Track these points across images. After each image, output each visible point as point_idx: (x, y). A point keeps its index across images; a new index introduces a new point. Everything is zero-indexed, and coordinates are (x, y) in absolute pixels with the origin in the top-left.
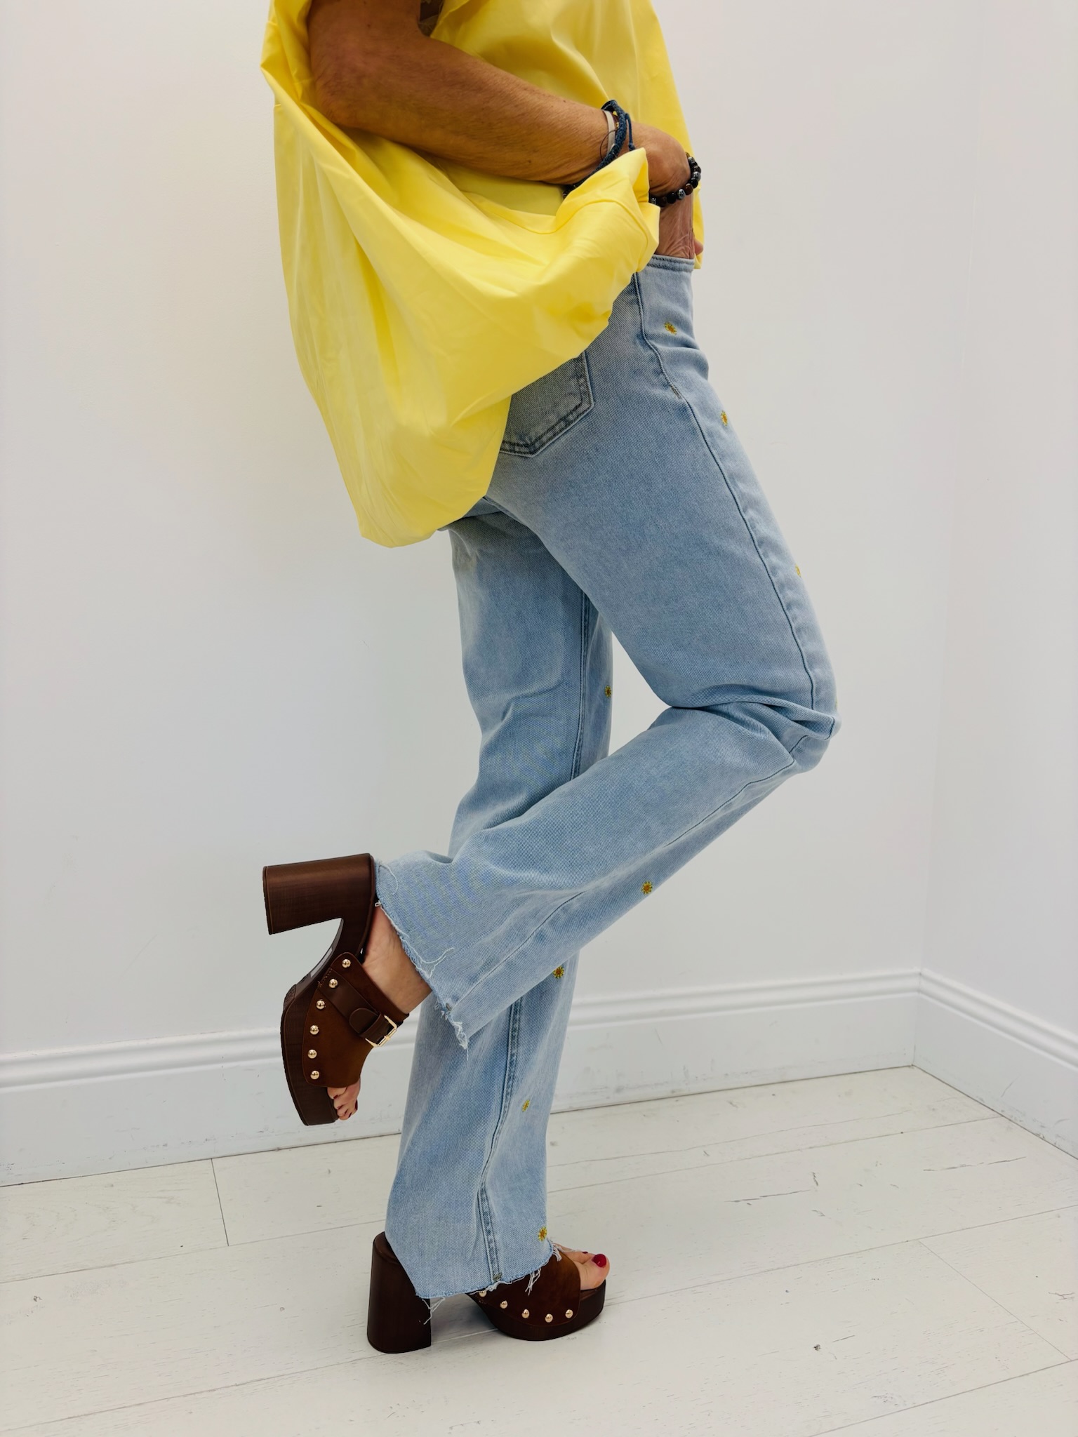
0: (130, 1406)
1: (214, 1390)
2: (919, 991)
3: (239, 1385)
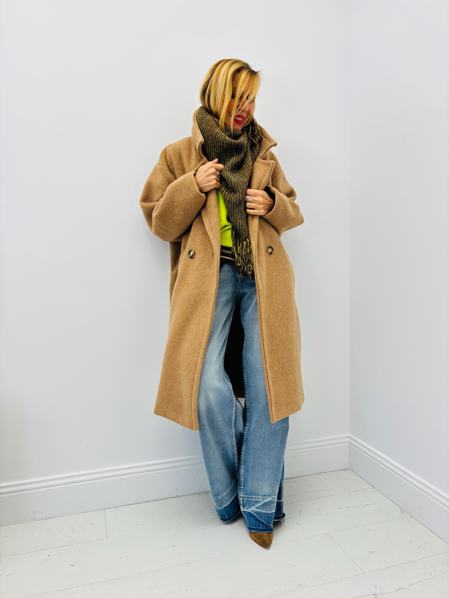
0: (74, 587)
1: (98, 582)
2: (349, 443)
3: (105, 581)
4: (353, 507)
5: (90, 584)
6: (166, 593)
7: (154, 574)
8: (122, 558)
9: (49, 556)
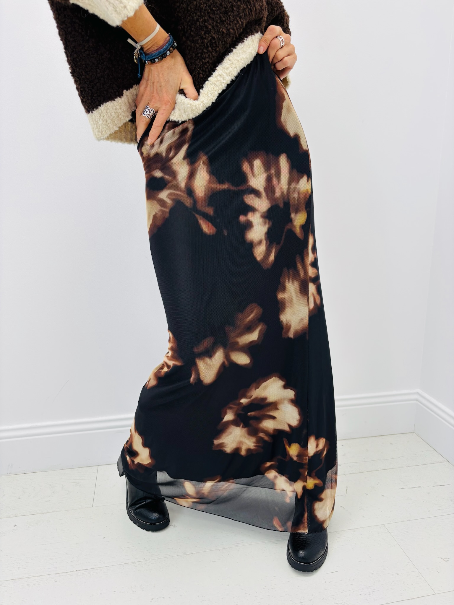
1: (67, 572)
2: (417, 400)
4: (419, 487)
5: (56, 574)
6: (152, 599)
7: (142, 567)
8: (105, 538)
9: (15, 526)
